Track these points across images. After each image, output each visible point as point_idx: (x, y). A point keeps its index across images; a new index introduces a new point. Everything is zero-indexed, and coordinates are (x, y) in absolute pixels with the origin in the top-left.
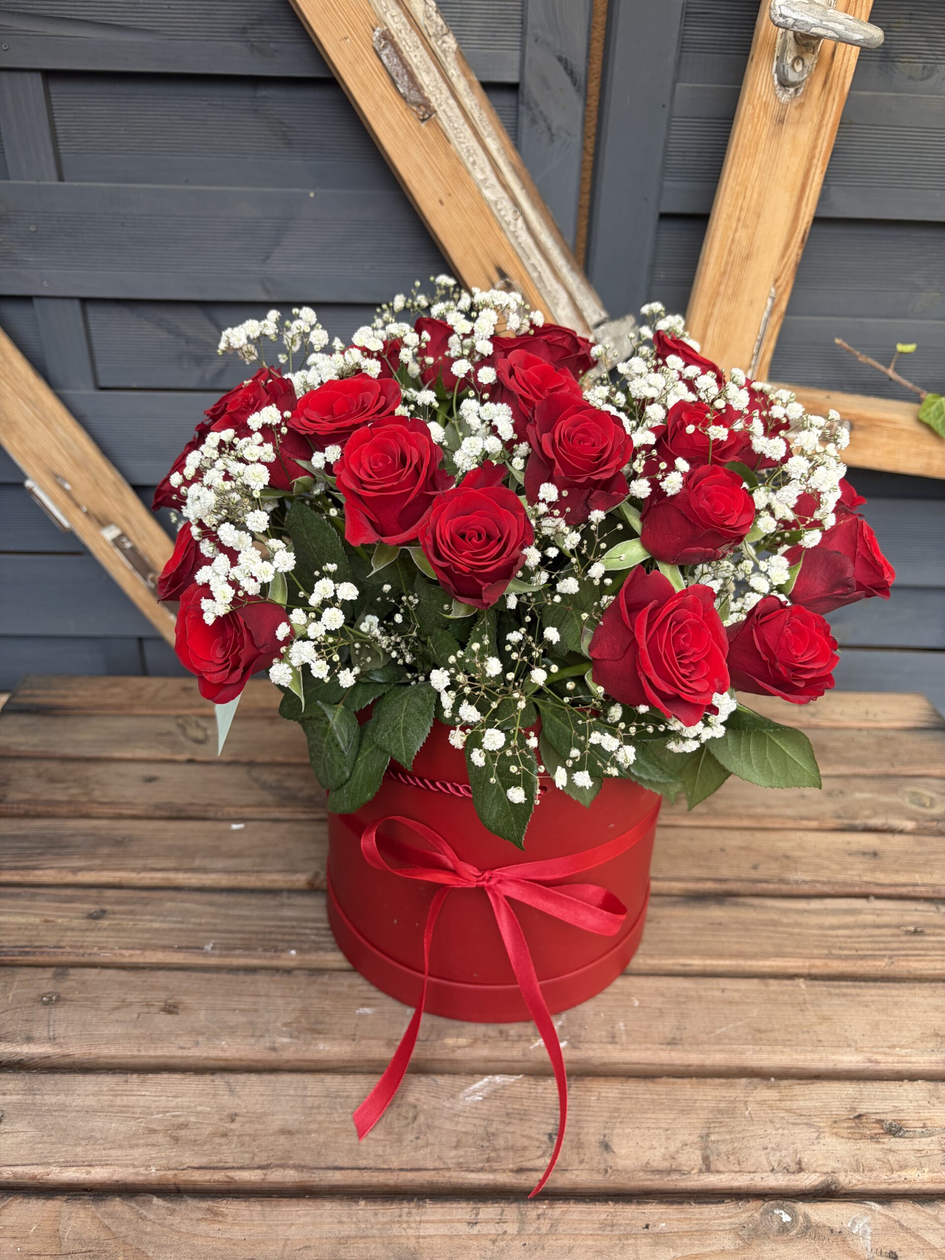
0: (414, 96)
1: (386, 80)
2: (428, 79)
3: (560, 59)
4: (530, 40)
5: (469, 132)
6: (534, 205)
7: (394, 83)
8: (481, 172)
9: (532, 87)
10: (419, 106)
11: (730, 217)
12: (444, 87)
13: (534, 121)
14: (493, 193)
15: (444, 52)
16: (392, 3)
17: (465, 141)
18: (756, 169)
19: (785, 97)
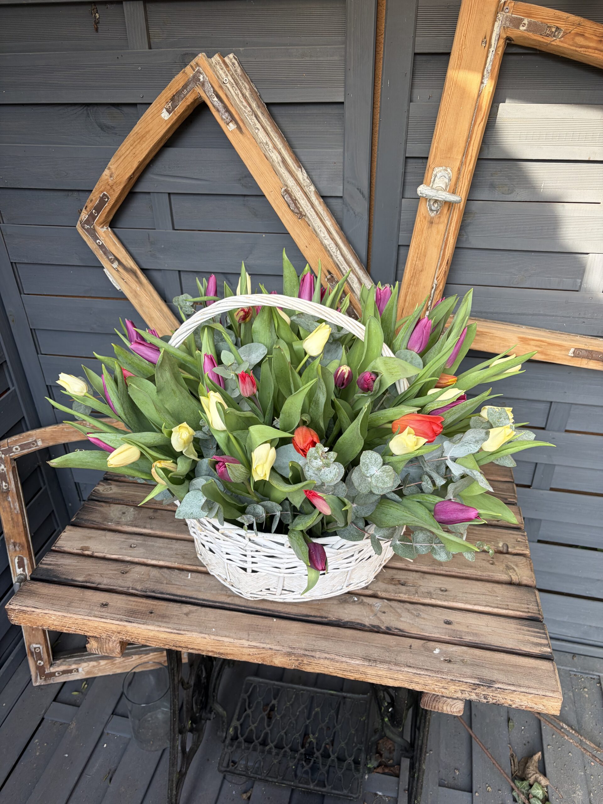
0: (296, 210)
1: (286, 205)
2: (303, 202)
3: (358, 189)
4: (346, 183)
5: (318, 220)
6: (345, 245)
7: (289, 206)
8: (323, 234)
9: (347, 197)
10: (298, 214)
12: (309, 204)
13: (348, 210)
14: (328, 242)
15: (310, 191)
16: (290, 176)
17: (317, 223)
18: (423, 240)
19: (433, 214)
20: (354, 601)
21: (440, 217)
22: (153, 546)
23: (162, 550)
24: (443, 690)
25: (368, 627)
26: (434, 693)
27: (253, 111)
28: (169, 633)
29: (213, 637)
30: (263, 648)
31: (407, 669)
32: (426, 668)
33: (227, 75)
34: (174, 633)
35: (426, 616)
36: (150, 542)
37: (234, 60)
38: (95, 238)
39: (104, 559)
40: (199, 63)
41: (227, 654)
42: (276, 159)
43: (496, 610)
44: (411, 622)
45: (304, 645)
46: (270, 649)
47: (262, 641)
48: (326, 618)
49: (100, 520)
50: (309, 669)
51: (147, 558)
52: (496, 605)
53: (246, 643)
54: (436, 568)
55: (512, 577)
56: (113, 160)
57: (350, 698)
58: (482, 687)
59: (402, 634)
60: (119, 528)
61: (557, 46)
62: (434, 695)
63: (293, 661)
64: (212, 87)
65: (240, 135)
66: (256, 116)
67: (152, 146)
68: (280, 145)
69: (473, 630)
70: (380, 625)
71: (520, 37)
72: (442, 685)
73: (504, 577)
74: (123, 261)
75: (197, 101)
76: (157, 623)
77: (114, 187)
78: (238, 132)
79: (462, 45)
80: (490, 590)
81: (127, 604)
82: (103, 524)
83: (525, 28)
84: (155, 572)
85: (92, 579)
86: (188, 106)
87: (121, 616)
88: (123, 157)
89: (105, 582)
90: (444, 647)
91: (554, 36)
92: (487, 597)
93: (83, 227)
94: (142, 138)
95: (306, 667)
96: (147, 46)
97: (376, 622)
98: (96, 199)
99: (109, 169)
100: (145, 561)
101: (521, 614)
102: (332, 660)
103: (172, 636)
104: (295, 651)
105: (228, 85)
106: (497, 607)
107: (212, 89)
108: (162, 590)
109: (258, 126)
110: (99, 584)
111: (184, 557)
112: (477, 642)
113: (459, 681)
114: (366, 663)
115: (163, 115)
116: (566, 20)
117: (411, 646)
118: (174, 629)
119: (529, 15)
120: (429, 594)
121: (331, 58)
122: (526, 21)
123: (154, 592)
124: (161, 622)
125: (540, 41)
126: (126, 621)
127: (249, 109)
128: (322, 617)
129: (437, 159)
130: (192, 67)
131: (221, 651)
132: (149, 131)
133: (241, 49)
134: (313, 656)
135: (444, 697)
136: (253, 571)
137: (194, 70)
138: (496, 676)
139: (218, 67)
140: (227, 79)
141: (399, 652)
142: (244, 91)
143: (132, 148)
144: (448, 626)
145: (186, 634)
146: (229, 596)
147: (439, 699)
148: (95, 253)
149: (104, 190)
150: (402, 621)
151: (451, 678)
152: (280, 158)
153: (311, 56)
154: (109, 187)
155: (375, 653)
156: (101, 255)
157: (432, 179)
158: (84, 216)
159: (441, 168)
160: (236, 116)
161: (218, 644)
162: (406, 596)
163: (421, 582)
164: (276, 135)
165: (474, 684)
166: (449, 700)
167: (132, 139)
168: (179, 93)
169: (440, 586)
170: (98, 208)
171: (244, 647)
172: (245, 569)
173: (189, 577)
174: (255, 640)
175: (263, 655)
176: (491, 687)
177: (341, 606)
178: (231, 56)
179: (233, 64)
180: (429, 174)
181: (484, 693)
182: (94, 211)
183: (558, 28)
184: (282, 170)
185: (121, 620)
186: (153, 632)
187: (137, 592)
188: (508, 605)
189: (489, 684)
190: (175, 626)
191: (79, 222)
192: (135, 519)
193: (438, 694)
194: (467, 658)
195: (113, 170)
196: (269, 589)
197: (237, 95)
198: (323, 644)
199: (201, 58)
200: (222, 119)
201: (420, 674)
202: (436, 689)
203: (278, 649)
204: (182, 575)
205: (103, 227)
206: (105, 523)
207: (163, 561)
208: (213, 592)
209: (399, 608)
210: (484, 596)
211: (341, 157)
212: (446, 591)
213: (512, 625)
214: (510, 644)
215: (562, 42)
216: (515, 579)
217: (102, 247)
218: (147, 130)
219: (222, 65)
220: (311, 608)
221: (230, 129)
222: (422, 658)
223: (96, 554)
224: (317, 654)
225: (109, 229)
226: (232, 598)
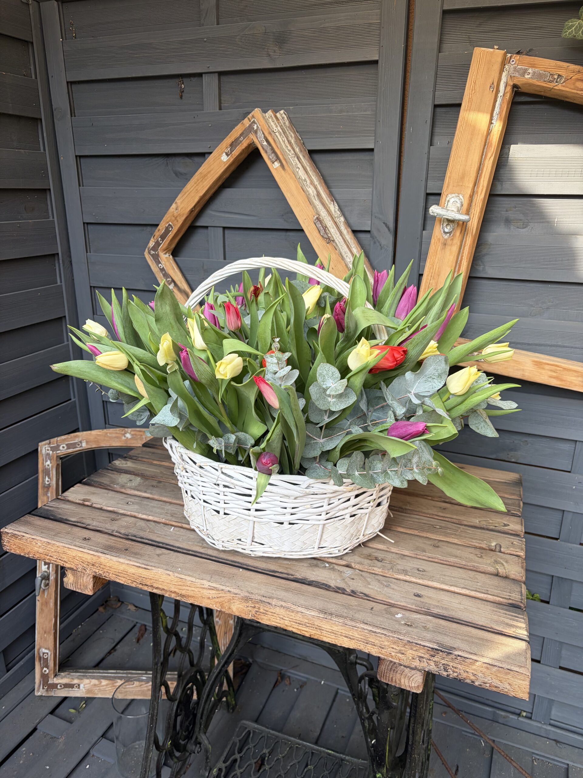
0: (326, 236)
1: (317, 231)
2: (333, 231)
3: (384, 223)
4: (373, 218)
5: (345, 247)
7: (320, 232)
9: (374, 232)
10: (327, 239)
11: (428, 276)
12: (338, 233)
13: (375, 243)
15: (340, 222)
16: (323, 208)
17: (344, 249)
18: (437, 260)
19: (446, 237)
20: (326, 567)
21: (452, 239)
22: (148, 505)
23: (154, 509)
24: (400, 655)
25: (333, 588)
26: (390, 659)
27: (296, 154)
28: (137, 566)
29: (176, 575)
30: (222, 590)
31: (362, 626)
32: (383, 627)
33: (277, 126)
34: (142, 568)
35: (396, 587)
36: (145, 502)
37: (284, 115)
38: (158, 262)
39: (101, 509)
40: (255, 115)
41: (188, 596)
42: (312, 194)
43: (473, 594)
44: (379, 590)
45: (262, 592)
46: (229, 591)
47: (223, 584)
48: (292, 575)
49: (108, 483)
50: (265, 620)
51: (139, 513)
52: (474, 589)
53: (206, 584)
54: (418, 553)
55: (499, 570)
56: (180, 196)
57: (347, 761)
58: (441, 653)
59: (367, 597)
60: (123, 490)
61: (559, 90)
62: (391, 662)
63: (250, 608)
64: (263, 133)
65: (283, 172)
66: (298, 158)
67: (211, 183)
68: (316, 183)
69: (444, 605)
70: (345, 588)
71: (526, 84)
72: (398, 648)
73: (491, 569)
74: (178, 283)
75: (251, 147)
76: (128, 558)
77: (178, 218)
78: (281, 169)
79: (472, 90)
80: (471, 576)
81: (107, 541)
82: (109, 486)
83: (529, 76)
84: (142, 524)
85: (84, 521)
86: (243, 150)
87: (98, 549)
88: (188, 193)
89: (94, 524)
90: (408, 614)
91: (557, 82)
92: (467, 581)
93: (149, 253)
94: (204, 177)
95: (263, 617)
96: (218, 109)
97: (342, 585)
98: (163, 229)
99: (176, 203)
100: (136, 514)
101: (501, 600)
102: (287, 608)
103: (141, 570)
104: (253, 596)
105: (277, 134)
106: (476, 591)
107: (263, 135)
108: (142, 536)
109: (299, 165)
110: (89, 525)
111: (172, 516)
112: (445, 615)
113: (416, 644)
114: (322, 615)
115: (222, 158)
116: (567, 69)
117: (372, 608)
118: (142, 564)
119: (533, 66)
120: (405, 572)
121: (365, 113)
122: (530, 71)
123: (135, 536)
124: (133, 557)
125: (543, 87)
126: (101, 553)
127: (293, 152)
128: (288, 574)
129: (450, 187)
130: (249, 119)
131: (183, 592)
132: (210, 171)
133: (291, 108)
134: (269, 603)
135: (401, 665)
136: (225, 514)
137: (250, 121)
138: (457, 643)
139: (270, 120)
140: (276, 129)
141: (359, 611)
142: (290, 138)
143: (195, 185)
144: (419, 599)
145: (152, 570)
146: (204, 547)
147: (396, 667)
148: (157, 276)
149: (170, 221)
150: (369, 588)
151: (409, 639)
152: (315, 192)
153: (347, 112)
154: (173, 218)
155: (332, 607)
156: (161, 278)
157: (446, 205)
158: (151, 244)
159: (454, 195)
160: (281, 157)
161: (180, 583)
162: (380, 570)
163: (399, 562)
164: (314, 173)
165: (432, 648)
166: (407, 670)
167: (196, 178)
168: (237, 140)
169: (418, 567)
170: (163, 237)
171: (204, 588)
172: (218, 512)
173: (172, 530)
174: (216, 582)
175: (221, 599)
176: (451, 653)
177: (310, 568)
178: (282, 112)
179: (283, 118)
180: (443, 200)
181: (443, 662)
182: (160, 239)
183: (559, 76)
184: (317, 203)
185: (97, 551)
186: (124, 566)
187: (120, 535)
188: (487, 591)
189: (448, 651)
190: (145, 562)
191: (147, 249)
192: (139, 485)
193: (395, 661)
194: (430, 625)
195: (179, 204)
196: (240, 540)
197: (284, 141)
198: (282, 594)
199: (257, 112)
200: (269, 158)
201: (375, 632)
202: (393, 654)
203: (236, 592)
204: (166, 528)
205: (165, 254)
206: (112, 485)
207: (152, 516)
208: (190, 543)
209: (369, 578)
210: (463, 580)
211: (371, 196)
212: (424, 571)
213: (489, 607)
214: (481, 621)
215: (564, 86)
216: (501, 571)
217: (162, 270)
218: (209, 170)
219: (274, 118)
220: (280, 566)
221: (274, 167)
222: (381, 619)
223: (94, 505)
224: (274, 602)
225: (171, 256)
226: (206, 549)
